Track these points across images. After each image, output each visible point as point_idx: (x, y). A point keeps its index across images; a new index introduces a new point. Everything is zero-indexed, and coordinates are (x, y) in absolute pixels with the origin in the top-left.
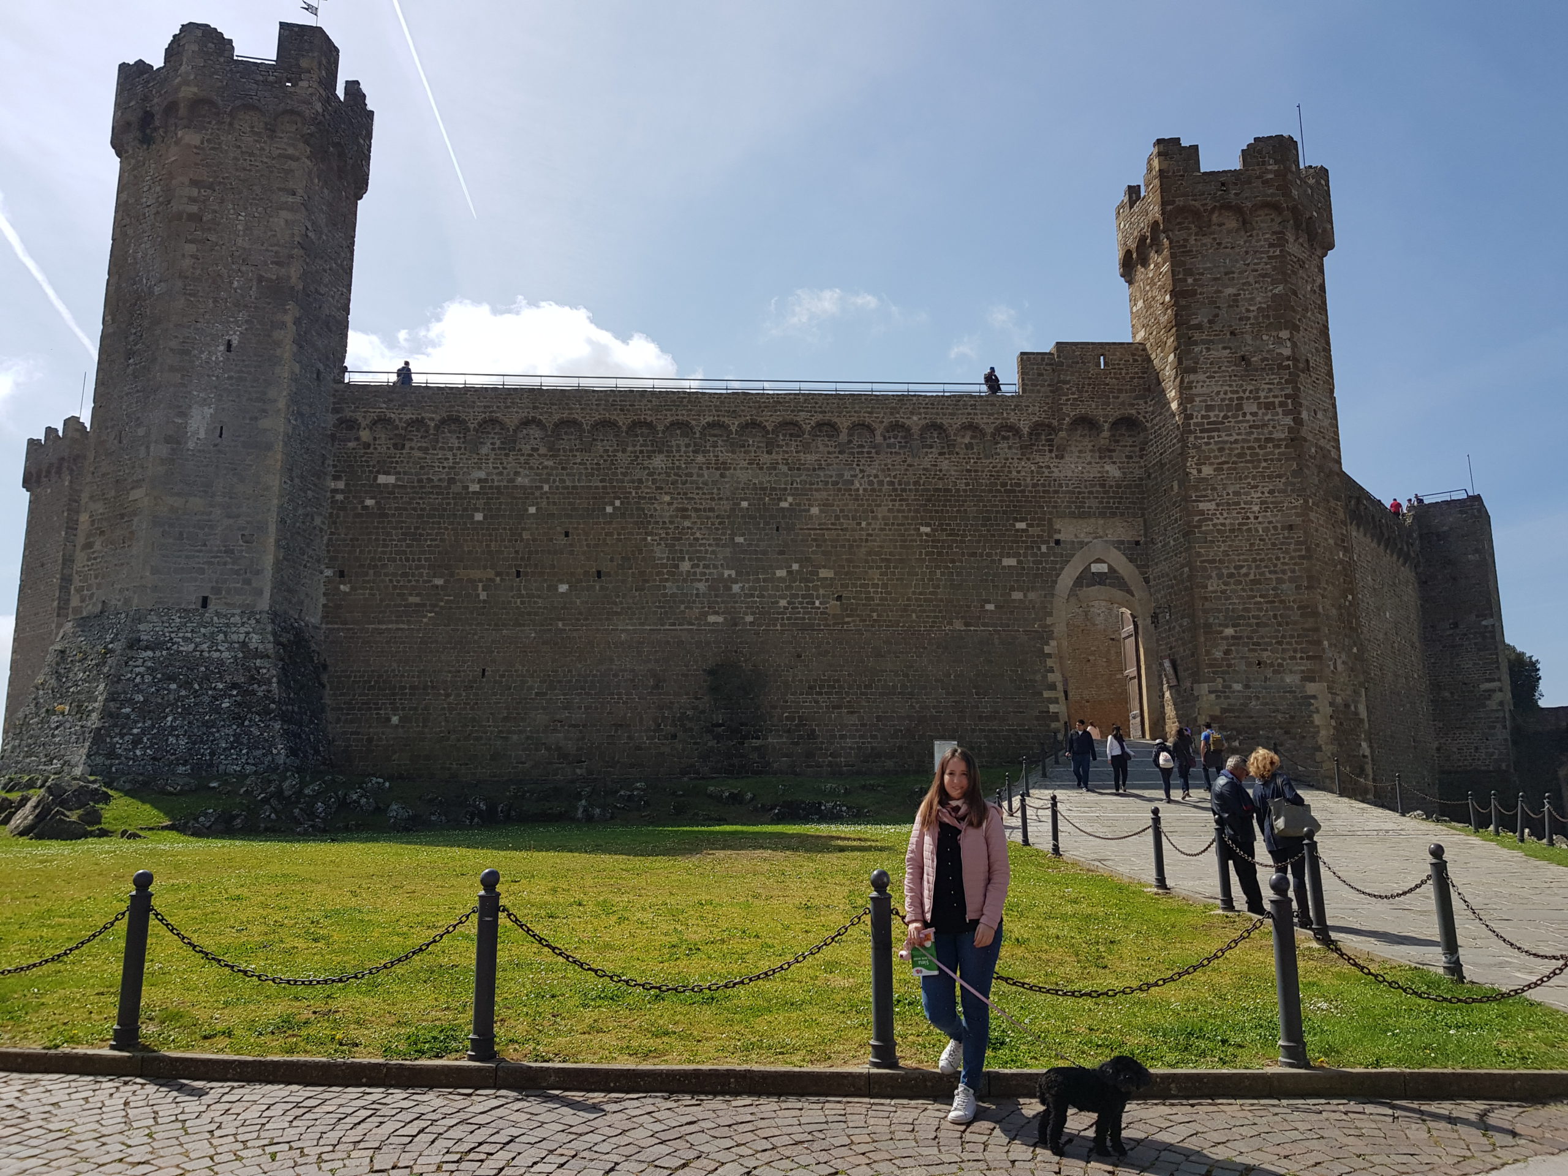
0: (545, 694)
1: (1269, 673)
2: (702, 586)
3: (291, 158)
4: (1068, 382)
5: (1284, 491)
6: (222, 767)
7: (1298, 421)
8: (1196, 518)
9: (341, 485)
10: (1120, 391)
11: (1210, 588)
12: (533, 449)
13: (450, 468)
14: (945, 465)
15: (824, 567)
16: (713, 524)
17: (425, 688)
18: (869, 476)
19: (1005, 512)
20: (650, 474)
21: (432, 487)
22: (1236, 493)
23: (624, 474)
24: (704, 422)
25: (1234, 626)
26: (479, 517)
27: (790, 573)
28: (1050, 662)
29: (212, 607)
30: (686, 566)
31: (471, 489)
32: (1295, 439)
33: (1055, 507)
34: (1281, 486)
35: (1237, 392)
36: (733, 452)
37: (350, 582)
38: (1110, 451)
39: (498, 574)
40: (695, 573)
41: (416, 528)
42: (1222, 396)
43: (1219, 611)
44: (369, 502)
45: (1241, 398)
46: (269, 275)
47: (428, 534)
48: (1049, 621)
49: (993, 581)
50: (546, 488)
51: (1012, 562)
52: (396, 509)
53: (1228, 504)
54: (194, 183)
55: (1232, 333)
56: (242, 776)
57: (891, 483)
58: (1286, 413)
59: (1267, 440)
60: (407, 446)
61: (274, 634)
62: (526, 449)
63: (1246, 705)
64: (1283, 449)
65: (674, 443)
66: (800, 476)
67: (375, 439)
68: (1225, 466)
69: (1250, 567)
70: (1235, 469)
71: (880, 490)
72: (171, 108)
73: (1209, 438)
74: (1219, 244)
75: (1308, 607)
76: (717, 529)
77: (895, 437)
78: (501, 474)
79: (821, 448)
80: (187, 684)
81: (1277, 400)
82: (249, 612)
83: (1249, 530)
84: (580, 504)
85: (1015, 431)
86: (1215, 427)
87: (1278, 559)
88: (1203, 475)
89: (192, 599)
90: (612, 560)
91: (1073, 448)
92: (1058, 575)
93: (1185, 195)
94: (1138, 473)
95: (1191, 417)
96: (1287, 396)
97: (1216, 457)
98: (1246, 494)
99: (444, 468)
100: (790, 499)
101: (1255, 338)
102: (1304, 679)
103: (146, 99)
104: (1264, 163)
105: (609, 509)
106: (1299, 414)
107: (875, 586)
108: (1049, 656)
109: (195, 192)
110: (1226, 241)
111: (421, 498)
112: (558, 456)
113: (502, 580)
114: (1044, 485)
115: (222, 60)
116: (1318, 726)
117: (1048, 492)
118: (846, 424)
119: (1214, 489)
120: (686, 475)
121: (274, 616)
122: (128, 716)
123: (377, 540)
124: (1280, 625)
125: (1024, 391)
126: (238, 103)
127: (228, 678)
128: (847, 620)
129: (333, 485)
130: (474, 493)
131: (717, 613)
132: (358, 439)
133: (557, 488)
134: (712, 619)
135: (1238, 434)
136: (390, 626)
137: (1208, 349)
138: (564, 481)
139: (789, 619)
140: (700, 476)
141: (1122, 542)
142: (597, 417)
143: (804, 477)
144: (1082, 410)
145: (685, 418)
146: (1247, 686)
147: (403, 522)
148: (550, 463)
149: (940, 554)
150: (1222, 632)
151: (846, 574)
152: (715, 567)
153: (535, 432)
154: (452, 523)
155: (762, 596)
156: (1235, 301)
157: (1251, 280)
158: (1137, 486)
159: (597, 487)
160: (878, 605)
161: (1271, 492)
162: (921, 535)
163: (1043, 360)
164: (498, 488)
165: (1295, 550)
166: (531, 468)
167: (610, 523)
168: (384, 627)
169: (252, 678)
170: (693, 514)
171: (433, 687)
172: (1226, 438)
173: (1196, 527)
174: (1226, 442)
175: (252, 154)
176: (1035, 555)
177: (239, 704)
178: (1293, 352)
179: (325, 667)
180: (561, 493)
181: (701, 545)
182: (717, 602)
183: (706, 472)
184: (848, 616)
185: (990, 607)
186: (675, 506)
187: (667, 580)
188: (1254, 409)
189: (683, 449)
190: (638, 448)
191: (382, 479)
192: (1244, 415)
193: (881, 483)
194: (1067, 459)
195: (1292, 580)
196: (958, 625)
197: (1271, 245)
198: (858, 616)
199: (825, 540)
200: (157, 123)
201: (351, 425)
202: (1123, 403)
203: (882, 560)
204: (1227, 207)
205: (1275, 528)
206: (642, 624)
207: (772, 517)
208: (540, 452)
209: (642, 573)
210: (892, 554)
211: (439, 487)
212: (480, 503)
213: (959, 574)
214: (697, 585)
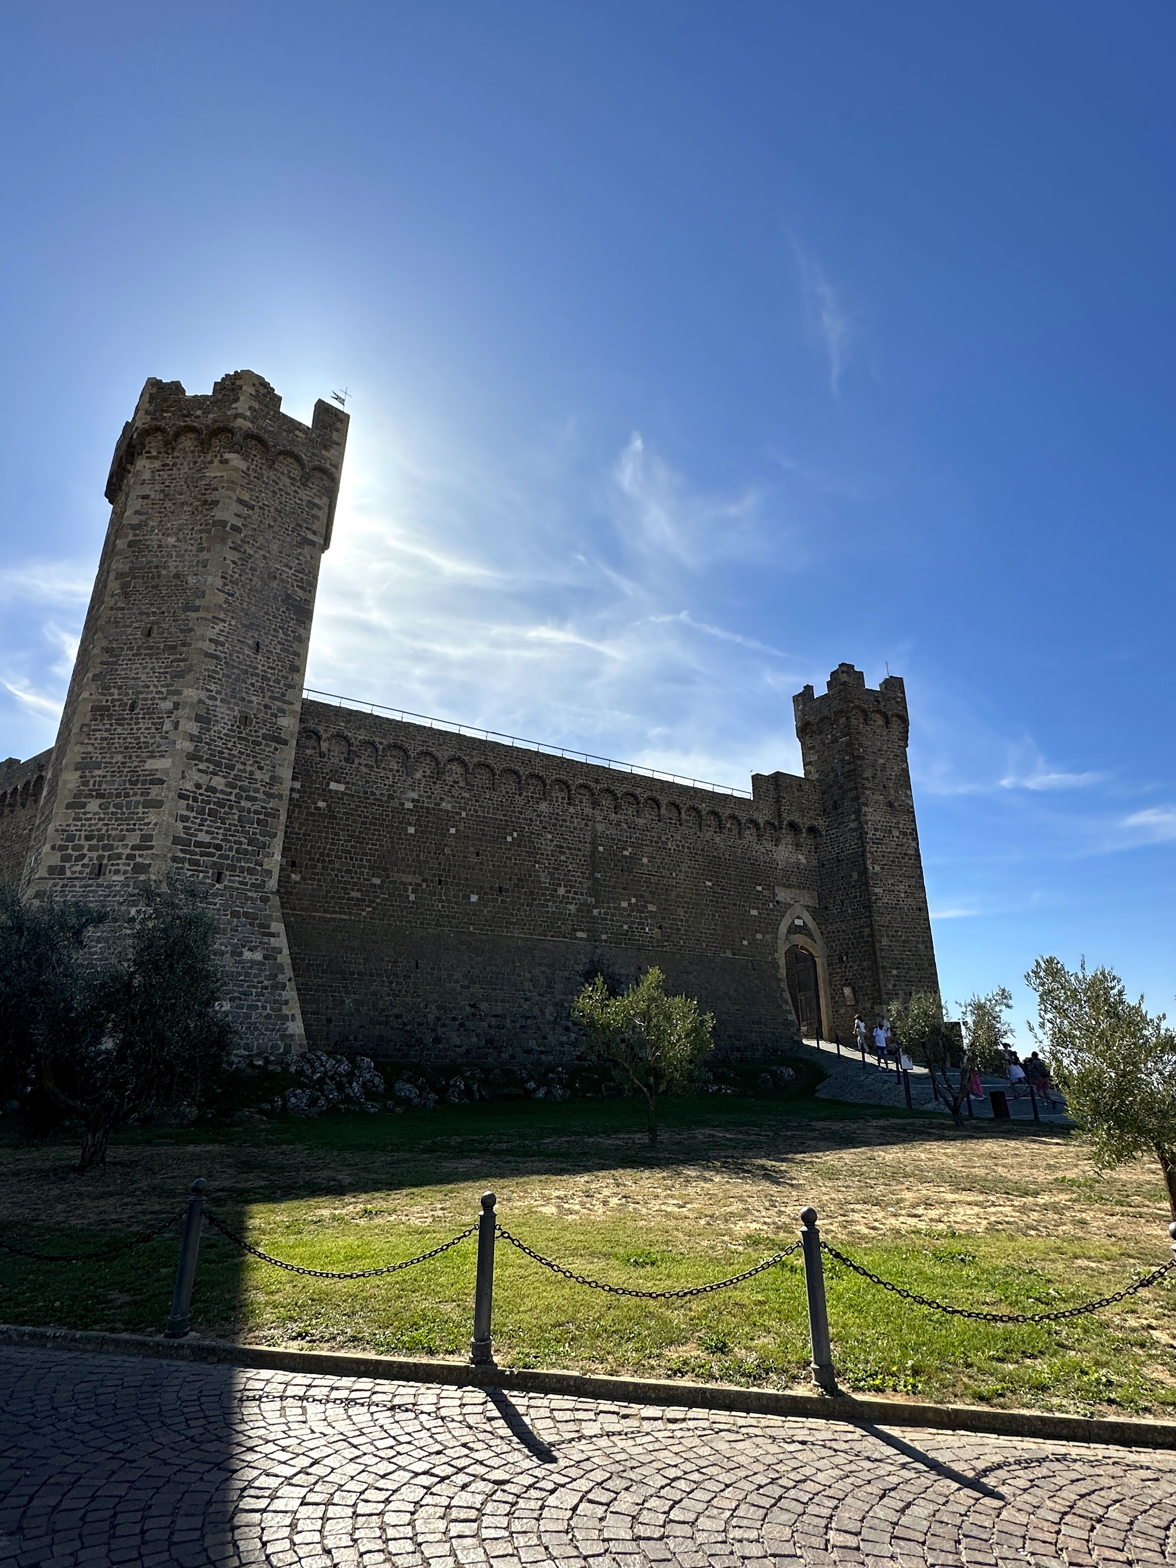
2: (572, 908)
4: (784, 798)
8: (874, 898)
9: (297, 785)
10: (810, 809)
11: (883, 943)
12: (454, 782)
13: (389, 786)
14: (718, 840)
15: (651, 903)
16: (580, 861)
17: (371, 975)
19: (750, 878)
20: (538, 816)
21: (375, 799)
23: (521, 813)
24: (576, 783)
25: (896, 969)
26: (411, 830)
27: (630, 904)
30: (562, 891)
31: (406, 806)
33: (775, 878)
34: (913, 883)
35: (888, 822)
37: (301, 872)
38: (803, 846)
39: (424, 880)
40: (568, 897)
41: (360, 832)
42: (882, 823)
43: (889, 958)
44: (321, 804)
45: (890, 826)
47: (370, 839)
48: (776, 955)
49: (746, 925)
50: (464, 814)
51: (756, 913)
52: (344, 813)
53: (889, 891)
55: (884, 787)
59: (905, 854)
60: (357, 761)
62: (450, 780)
64: (912, 861)
65: (555, 795)
66: (635, 833)
67: (329, 750)
68: (886, 867)
69: (902, 932)
70: (891, 869)
71: (683, 852)
73: (877, 848)
76: (583, 865)
77: (692, 816)
78: (430, 797)
79: (647, 816)
83: (900, 909)
84: (488, 831)
86: (880, 841)
88: (875, 871)
90: (510, 879)
91: (784, 841)
92: (779, 925)
93: (859, 699)
95: (866, 833)
96: (912, 829)
97: (881, 860)
98: (898, 886)
99: (385, 785)
100: (630, 849)
101: (895, 791)
105: (509, 839)
107: (682, 921)
110: (876, 730)
111: (365, 807)
112: (473, 790)
113: (427, 886)
114: (769, 863)
115: (271, 409)
117: (772, 868)
118: (665, 802)
119: (881, 880)
120: (563, 820)
123: (326, 838)
125: (754, 797)
126: (283, 448)
128: (666, 944)
129: (290, 783)
130: (408, 809)
131: (582, 930)
132: (315, 748)
133: (472, 815)
134: (579, 934)
136: (334, 916)
137: (873, 793)
138: (476, 811)
139: (629, 939)
140: (573, 822)
141: (808, 906)
142: (505, 765)
143: (637, 835)
144: (792, 817)
145: (565, 777)
147: (348, 825)
148: (467, 795)
149: (717, 902)
151: (664, 910)
152: (582, 894)
154: (388, 832)
155: (613, 921)
157: (891, 757)
158: (816, 871)
159: (501, 820)
160: (683, 935)
162: (706, 887)
163: (766, 780)
164: (428, 808)
165: (923, 924)
166: (453, 797)
167: (510, 849)
168: (329, 916)
170: (567, 852)
172: (885, 850)
173: (874, 903)
174: (885, 852)
175: (287, 493)
176: (766, 909)
180: (474, 820)
181: (572, 876)
182: (583, 922)
183: (575, 821)
184: (664, 941)
185: (745, 943)
186: (555, 843)
187: (549, 900)
189: (560, 800)
190: (531, 794)
191: (333, 786)
193: (683, 846)
194: (780, 847)
196: (729, 954)
198: (672, 941)
199: (651, 883)
201: (314, 735)
202: (811, 817)
203: (686, 902)
204: (878, 710)
206: (531, 934)
207: (619, 861)
208: (460, 785)
209: (532, 893)
210: (691, 898)
211: (381, 800)
212: (413, 819)
213: (728, 917)
214: (569, 906)
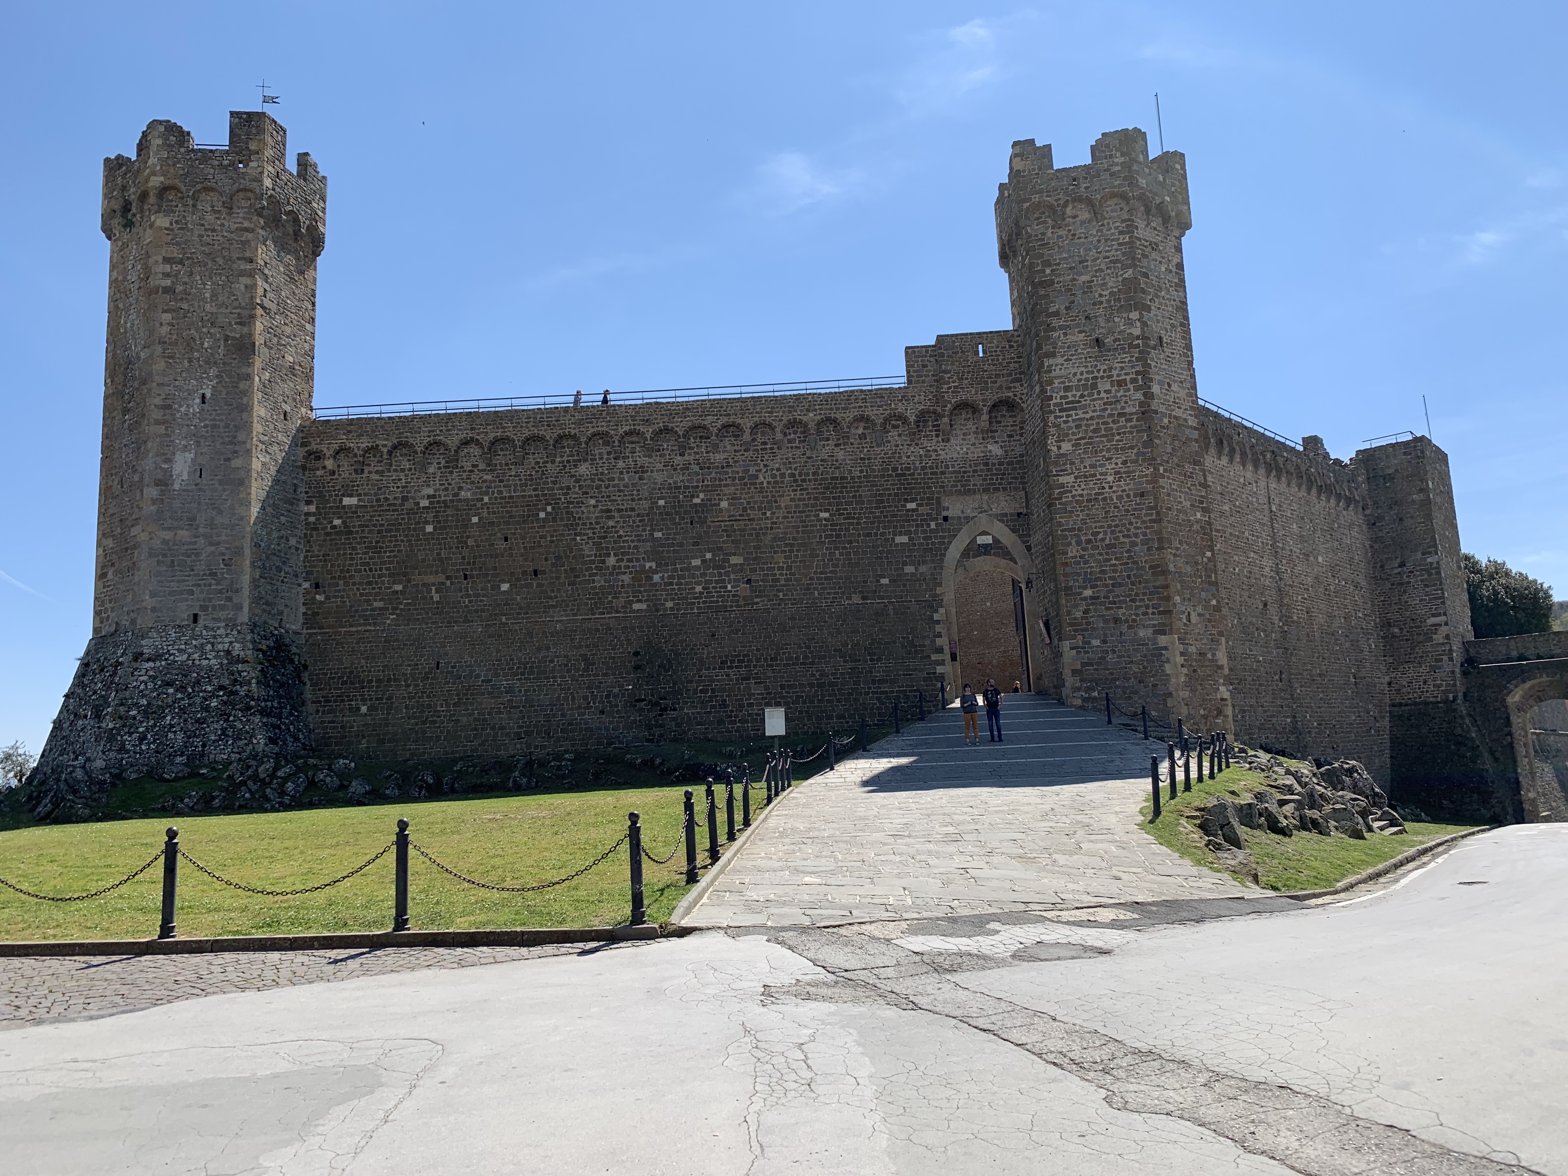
0: (491, 680)
1: (1124, 628)
2: (626, 578)
3: (247, 230)
4: (949, 372)
5: (1136, 461)
6: (212, 756)
7: (1149, 396)
8: (1057, 491)
9: (312, 508)
10: (997, 376)
11: (1070, 554)
12: (473, 466)
13: (403, 487)
14: (840, 455)
15: (734, 554)
16: (634, 522)
17: (389, 680)
18: (772, 470)
19: (896, 495)
20: (577, 481)
21: (389, 505)
22: (1091, 466)
23: (554, 483)
24: (621, 431)
25: (1092, 587)
26: (429, 529)
27: (704, 561)
28: (938, 628)
29: (201, 622)
30: (611, 561)
31: (421, 505)
32: (1146, 413)
33: (943, 487)
34: (1134, 457)
35: (1092, 372)
36: (650, 456)
37: (324, 592)
38: (992, 432)
39: (448, 578)
40: (620, 567)
41: (377, 542)
42: (1079, 376)
43: (1079, 574)
44: (337, 522)
45: (1096, 378)
46: (233, 335)
47: (387, 547)
48: (939, 590)
49: (887, 558)
50: (486, 499)
51: (904, 539)
52: (360, 526)
53: (1086, 477)
54: (167, 260)
55: (1087, 318)
56: (227, 764)
57: (792, 475)
58: (1136, 389)
59: (1120, 415)
60: (366, 471)
61: (253, 642)
62: (468, 466)
63: (1104, 658)
64: (1134, 423)
65: (597, 452)
66: (711, 473)
67: (339, 466)
68: (1083, 441)
69: (1105, 533)
70: (1091, 443)
71: (782, 482)
72: (144, 196)
73: (1067, 416)
74: (1074, 235)
75: (1158, 566)
76: (638, 526)
77: (795, 433)
78: (446, 489)
79: (729, 447)
80: (182, 688)
81: (1128, 378)
82: (231, 624)
83: (1105, 499)
84: (516, 511)
85: (904, 419)
86: (1074, 405)
87: (1131, 523)
88: (1062, 451)
89: (184, 614)
90: (546, 560)
91: (958, 432)
92: (946, 549)
93: (1041, 192)
94: (1019, 450)
95: (1050, 398)
96: (1137, 373)
97: (1074, 434)
98: (1102, 466)
99: (398, 487)
100: (702, 495)
101: (1108, 321)
102: (1157, 632)
103: (124, 188)
104: (1111, 156)
105: (542, 515)
106: (1150, 387)
107: (781, 568)
108: (938, 622)
109: (168, 268)
110: (1081, 231)
111: (379, 515)
112: (496, 470)
113: (452, 583)
114: (931, 468)
115: (182, 150)
116: (1168, 675)
117: (936, 473)
118: (748, 425)
119: (1072, 463)
120: (609, 480)
121: (253, 627)
122: (134, 718)
123: (345, 554)
124: (1133, 584)
125: (909, 382)
126: (198, 187)
127: (215, 682)
128: (756, 600)
129: (305, 509)
130: (424, 508)
131: (640, 601)
132: (324, 467)
133: (496, 498)
134: (636, 606)
135: (1093, 411)
136: (359, 628)
137: (1065, 334)
138: (500, 492)
139: (704, 602)
140: (621, 479)
141: (1006, 515)
142: (527, 433)
143: (713, 475)
144: (963, 396)
145: (605, 429)
146: (1104, 642)
147: (365, 537)
148: (489, 477)
149: (838, 536)
150: (1081, 594)
151: (755, 559)
152: (638, 560)
153: (474, 450)
154: (406, 536)
155: (680, 584)
156: (1088, 287)
157: (1103, 266)
158: (1018, 462)
159: (530, 496)
160: (784, 585)
161: (1124, 463)
162: (821, 520)
163: (927, 351)
164: (445, 502)
165: (1146, 515)
166: (473, 483)
167: (544, 527)
168: (354, 629)
169: (236, 680)
170: (616, 515)
171: (395, 680)
172: (1083, 416)
173: (1056, 499)
174: (1082, 419)
175: (214, 230)
176: (925, 532)
177: (225, 703)
178: (1142, 329)
179: (305, 667)
180: (499, 503)
181: (624, 542)
182: (640, 592)
183: (626, 477)
184: (757, 597)
185: (885, 581)
186: (600, 507)
187: (595, 574)
188: (1108, 387)
189: (605, 456)
190: (565, 458)
191: (346, 501)
192: (1099, 393)
193: (783, 476)
194: (953, 441)
195: (1145, 542)
196: (856, 599)
197: (1121, 233)
198: (765, 596)
199: (735, 531)
200: (134, 210)
201: (318, 456)
202: (1001, 387)
203: (786, 545)
204: (1078, 199)
205: (1128, 496)
206: (575, 615)
207: (686, 512)
208: (480, 468)
209: (573, 570)
210: (794, 539)
211: (395, 505)
212: (430, 516)
213: (856, 553)
214: (622, 577)
